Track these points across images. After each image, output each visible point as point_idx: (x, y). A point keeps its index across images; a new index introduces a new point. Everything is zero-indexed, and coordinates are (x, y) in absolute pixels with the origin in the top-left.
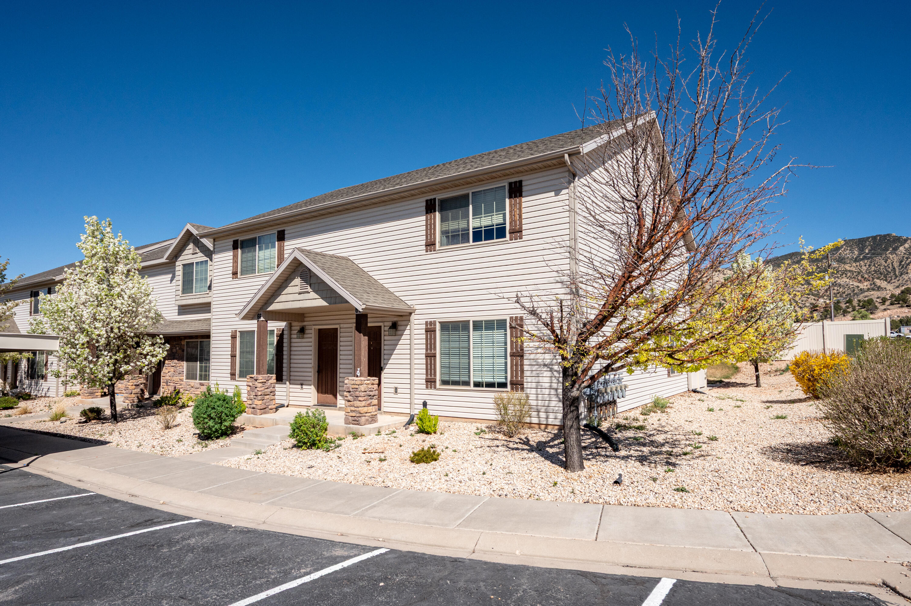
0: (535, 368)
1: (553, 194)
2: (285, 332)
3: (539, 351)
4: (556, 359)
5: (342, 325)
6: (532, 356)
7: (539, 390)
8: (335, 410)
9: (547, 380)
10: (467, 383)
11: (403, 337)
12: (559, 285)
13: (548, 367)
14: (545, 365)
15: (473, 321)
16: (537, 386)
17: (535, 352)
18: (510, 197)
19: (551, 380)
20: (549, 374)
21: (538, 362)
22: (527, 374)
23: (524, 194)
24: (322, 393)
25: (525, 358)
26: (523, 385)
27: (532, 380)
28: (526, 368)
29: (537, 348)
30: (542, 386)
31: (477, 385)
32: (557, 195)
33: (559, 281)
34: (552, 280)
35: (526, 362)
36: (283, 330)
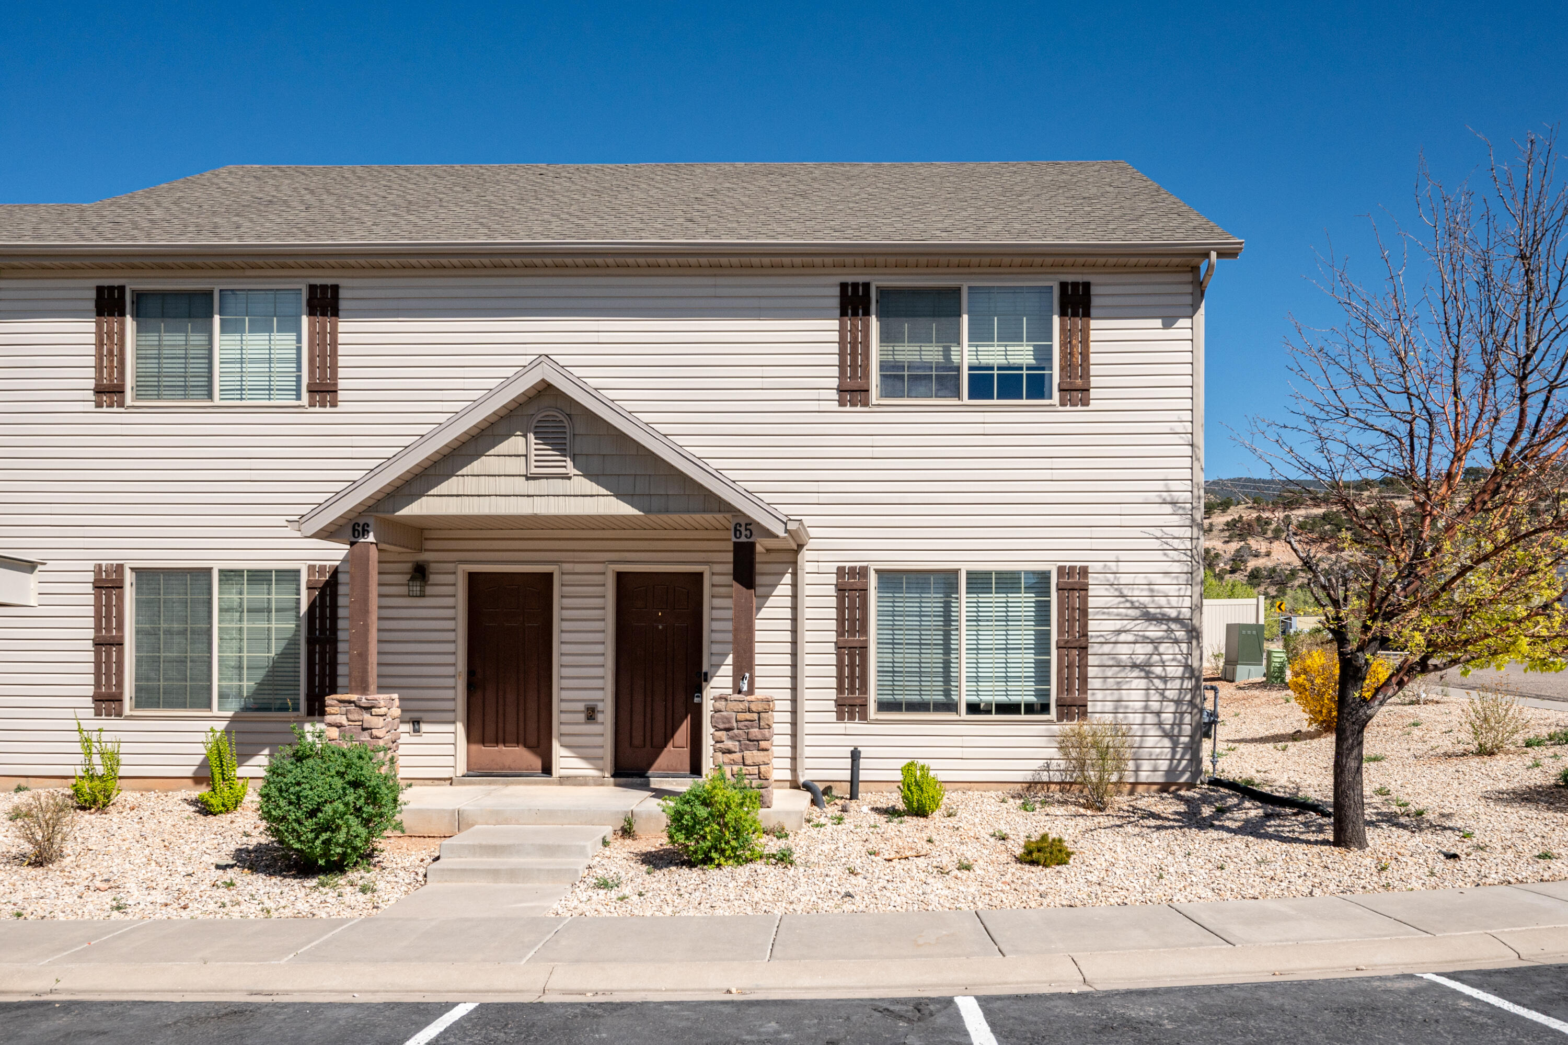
0: (1110, 672)
1: (1158, 323)
2: (342, 578)
3: (1123, 637)
4: (1160, 654)
5: (567, 567)
6: (1107, 648)
7: (1120, 715)
9: (1140, 695)
10: (950, 707)
12: (1168, 509)
13: (1141, 670)
14: (1134, 666)
15: (968, 573)
16: (1116, 708)
17: (1113, 640)
18: (1063, 314)
19: (1148, 695)
20: (1143, 683)
21: (1120, 660)
22: (1093, 683)
23: (1093, 312)
24: (483, 742)
25: (1090, 651)
26: (1086, 706)
27: (1105, 696)
28: (1091, 672)
29: (1119, 632)
30: (1127, 707)
31: (973, 708)
32: (1167, 325)
33: (1168, 499)
34: (1153, 497)
35: (1091, 660)
36: (335, 572)
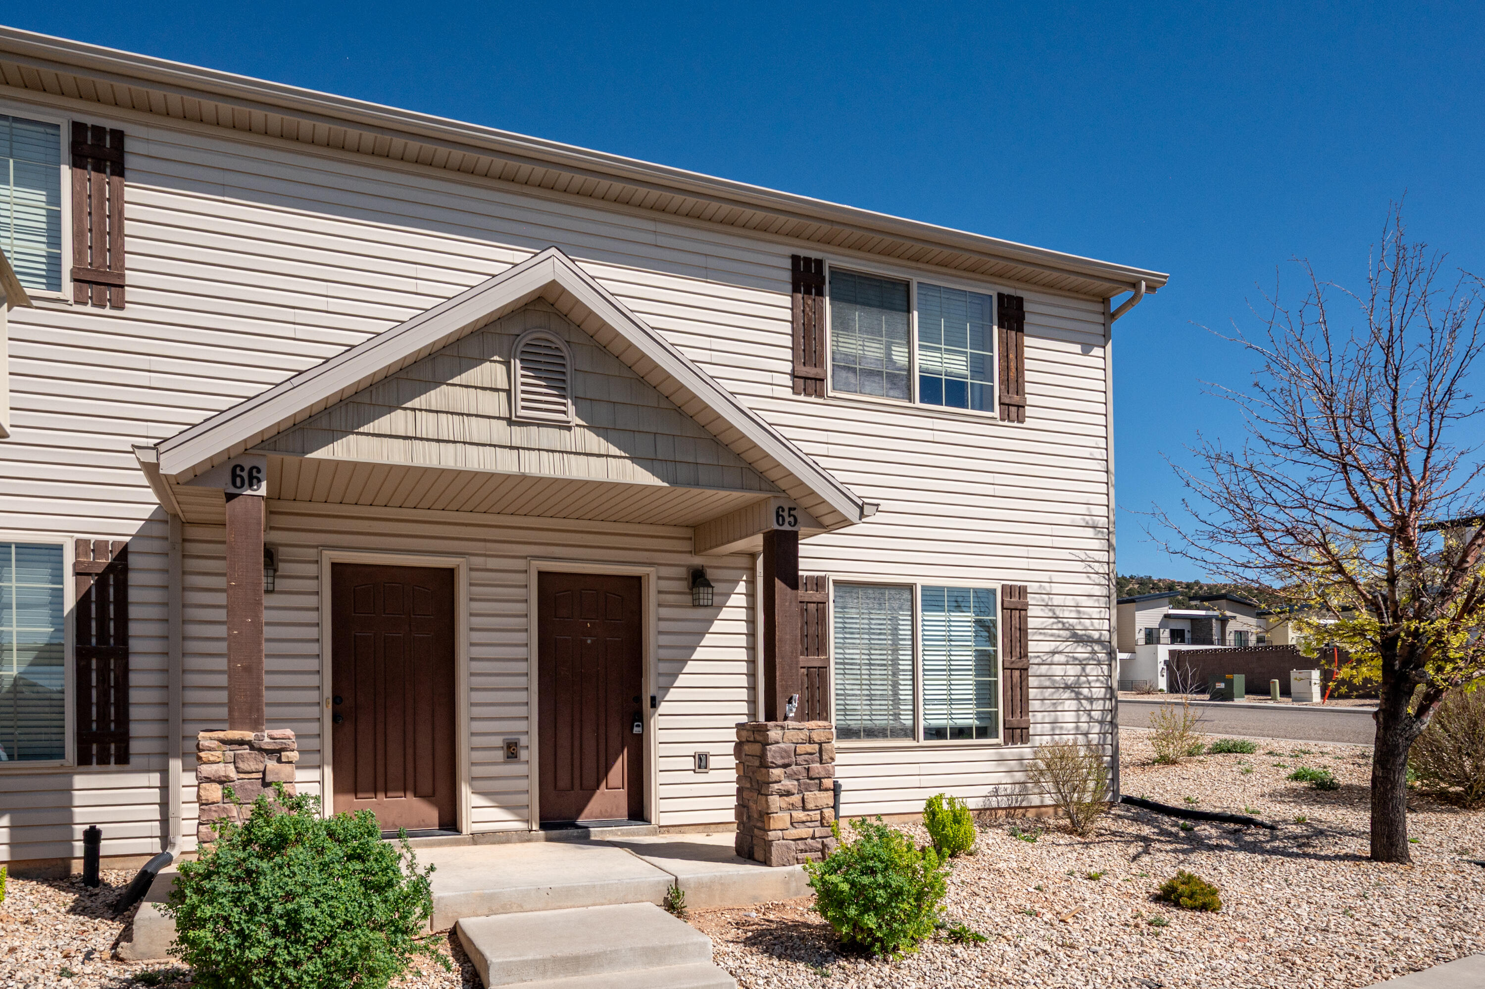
0: (1048, 693)
1: (1077, 348)
2: (133, 561)
3: (1057, 658)
4: (1086, 676)
5: (477, 561)
6: (1044, 669)
7: (1056, 737)
8: (457, 843)
9: (1070, 717)
10: (911, 733)
11: (725, 613)
12: (1090, 532)
13: (1072, 691)
14: (1067, 687)
15: (922, 586)
16: (1053, 729)
17: (1049, 661)
18: (1001, 326)
19: (1078, 717)
20: (1072, 705)
21: (1054, 681)
22: (1034, 705)
23: (1026, 328)
24: (355, 791)
25: (1031, 671)
26: (1027, 728)
27: (1044, 717)
28: (1032, 693)
29: (1054, 653)
30: (1061, 728)
31: (937, 733)
32: (1085, 352)
33: (1091, 523)
34: (1078, 520)
35: (1032, 681)
36: (124, 553)
